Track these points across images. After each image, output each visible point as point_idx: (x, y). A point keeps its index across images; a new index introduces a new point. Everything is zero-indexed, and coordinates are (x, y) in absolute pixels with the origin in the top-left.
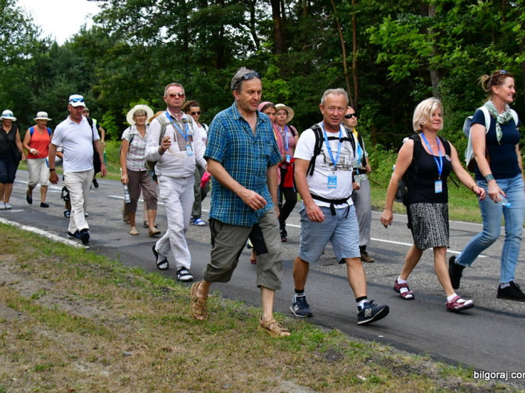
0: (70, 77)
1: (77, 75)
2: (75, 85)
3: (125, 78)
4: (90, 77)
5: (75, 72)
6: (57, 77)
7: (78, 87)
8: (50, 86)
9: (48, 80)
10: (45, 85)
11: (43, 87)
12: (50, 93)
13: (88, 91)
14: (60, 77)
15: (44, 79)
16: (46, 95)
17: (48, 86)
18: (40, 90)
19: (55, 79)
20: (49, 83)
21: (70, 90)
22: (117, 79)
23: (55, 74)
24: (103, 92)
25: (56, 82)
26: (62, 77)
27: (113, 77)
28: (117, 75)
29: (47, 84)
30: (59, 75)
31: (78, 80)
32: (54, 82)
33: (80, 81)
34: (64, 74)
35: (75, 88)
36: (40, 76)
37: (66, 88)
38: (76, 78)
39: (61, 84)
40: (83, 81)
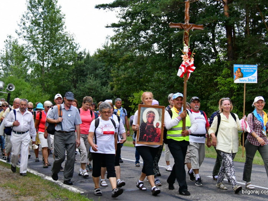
0: (96, 76)
1: (101, 74)
2: (100, 82)
3: (130, 77)
4: (109, 76)
5: (100, 73)
6: (88, 76)
7: (101, 83)
8: (83, 82)
9: (83, 78)
10: (80, 82)
11: (79, 82)
12: (83, 86)
13: (107, 85)
14: (90, 76)
15: (80, 78)
16: (81, 88)
17: (82, 82)
18: (77, 85)
19: (87, 78)
20: (83, 80)
21: (96, 84)
22: (125, 77)
23: (87, 74)
24: (116, 86)
25: (87, 79)
26: (91, 76)
27: (122, 76)
28: (125, 75)
29: (82, 81)
30: (90, 75)
31: (102, 78)
32: (86, 79)
33: (103, 79)
34: (93, 74)
35: (99, 84)
36: (78, 76)
37: (93, 83)
38: (100, 77)
39: (91, 81)
40: (105, 79)
